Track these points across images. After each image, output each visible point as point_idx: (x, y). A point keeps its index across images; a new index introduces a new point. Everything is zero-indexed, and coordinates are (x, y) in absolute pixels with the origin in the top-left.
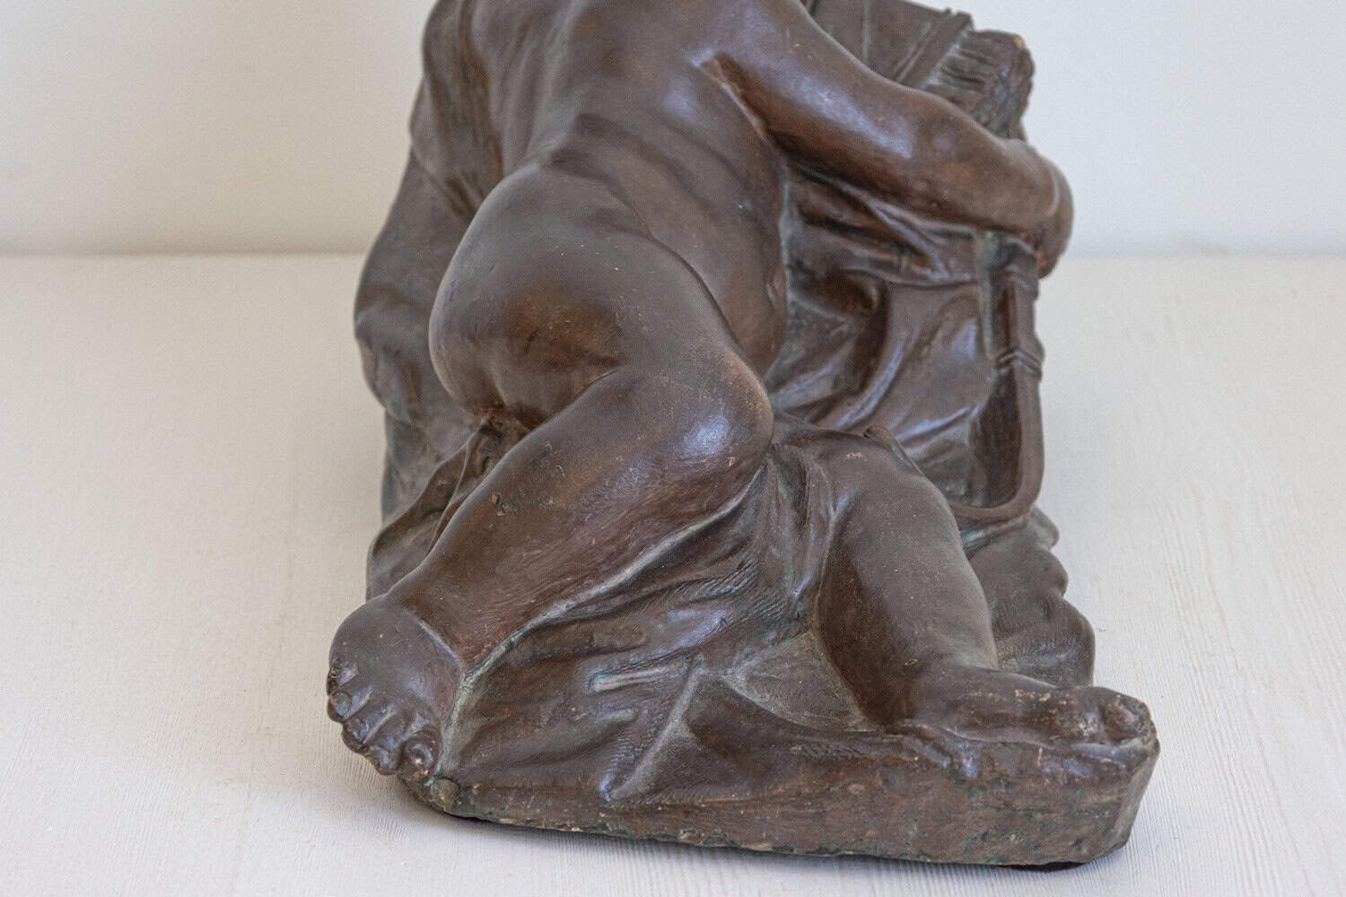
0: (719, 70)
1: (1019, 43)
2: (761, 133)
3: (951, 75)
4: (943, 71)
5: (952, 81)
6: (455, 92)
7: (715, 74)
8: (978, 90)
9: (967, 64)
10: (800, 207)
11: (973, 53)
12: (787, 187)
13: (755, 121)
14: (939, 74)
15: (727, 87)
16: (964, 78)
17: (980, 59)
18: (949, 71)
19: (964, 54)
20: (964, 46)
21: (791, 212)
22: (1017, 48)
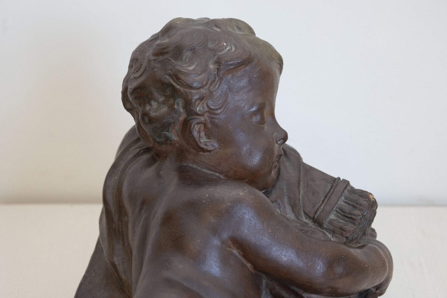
1: (371, 197)
2: (251, 270)
3: (340, 213)
4: (337, 212)
5: (341, 216)
6: (116, 217)
7: (230, 247)
8: (354, 224)
9: (347, 208)
10: (271, 291)
11: (350, 202)
12: (264, 282)
13: (249, 265)
14: (335, 212)
15: (235, 252)
16: (347, 217)
17: (353, 206)
18: (339, 211)
19: (346, 202)
20: (346, 198)
21: (266, 292)
22: (370, 200)
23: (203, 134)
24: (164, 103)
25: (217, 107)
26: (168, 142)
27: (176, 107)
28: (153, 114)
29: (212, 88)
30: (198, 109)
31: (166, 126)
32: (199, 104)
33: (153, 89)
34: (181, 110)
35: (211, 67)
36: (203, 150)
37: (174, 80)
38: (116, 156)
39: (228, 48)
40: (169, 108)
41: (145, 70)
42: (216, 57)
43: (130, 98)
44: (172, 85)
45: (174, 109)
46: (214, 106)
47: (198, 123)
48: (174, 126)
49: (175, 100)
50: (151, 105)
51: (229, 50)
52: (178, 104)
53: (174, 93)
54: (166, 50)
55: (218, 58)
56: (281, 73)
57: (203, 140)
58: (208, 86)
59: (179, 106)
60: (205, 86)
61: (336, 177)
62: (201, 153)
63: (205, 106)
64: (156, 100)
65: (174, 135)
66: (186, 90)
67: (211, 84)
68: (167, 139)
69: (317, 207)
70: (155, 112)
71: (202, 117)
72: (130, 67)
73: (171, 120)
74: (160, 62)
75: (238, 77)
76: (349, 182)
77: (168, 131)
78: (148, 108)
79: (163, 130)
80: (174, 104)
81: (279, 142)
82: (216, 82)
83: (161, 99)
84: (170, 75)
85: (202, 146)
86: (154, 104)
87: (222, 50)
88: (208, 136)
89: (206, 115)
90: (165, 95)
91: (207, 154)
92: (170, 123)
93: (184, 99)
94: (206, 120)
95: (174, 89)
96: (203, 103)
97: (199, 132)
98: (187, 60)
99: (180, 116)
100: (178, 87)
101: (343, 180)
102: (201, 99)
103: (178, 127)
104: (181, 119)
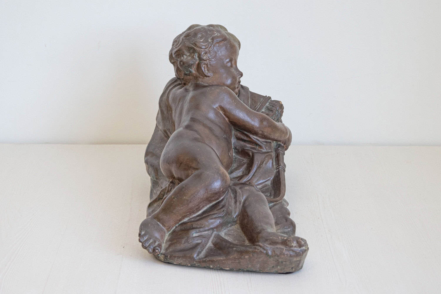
0: (219, 109)
2: (228, 121)
4: (265, 109)
5: (267, 110)
8: (273, 112)
9: (270, 107)
10: (236, 136)
11: (271, 105)
12: (233, 132)
13: (227, 119)
14: (264, 109)
15: (221, 112)
16: (269, 110)
17: (273, 106)
18: (266, 108)
19: (269, 105)
20: (269, 103)
21: (234, 137)
22: (280, 104)
23: (206, 69)
24: (189, 56)
25: (212, 58)
26: (191, 74)
27: (195, 57)
28: (184, 60)
29: (210, 49)
30: (204, 58)
31: (190, 66)
32: (205, 55)
33: (184, 50)
34: (197, 58)
35: (210, 41)
36: (206, 76)
37: (194, 46)
38: (164, 90)
39: (216, 34)
40: (192, 57)
41: (180, 44)
42: (212, 37)
43: (174, 56)
44: (193, 48)
45: (194, 58)
46: (211, 57)
47: (204, 64)
48: (194, 66)
49: (194, 54)
50: (183, 57)
51: (217, 35)
52: (195, 56)
53: (194, 51)
54: (189, 35)
55: (213, 37)
56: (239, 49)
57: (206, 72)
58: (208, 48)
59: (196, 56)
60: (207, 48)
61: (265, 96)
62: (205, 78)
63: (207, 57)
64: (186, 55)
65: (193, 70)
66: (199, 49)
67: (210, 48)
68: (190, 72)
69: (256, 107)
70: (186, 60)
71: (206, 62)
72: (173, 45)
73: (193, 63)
74: (187, 39)
75: (221, 46)
76: (270, 97)
77: (191, 68)
78: (182, 58)
79: (189, 68)
80: (194, 56)
81: (239, 76)
82: (212, 47)
83: (188, 54)
84: (192, 44)
85: (206, 74)
86: (185, 57)
87: (214, 35)
88: (208, 70)
89: (208, 61)
90: (190, 53)
91: (208, 78)
92: (192, 64)
93: (198, 53)
94: (207, 63)
95: (194, 49)
96: (206, 56)
97: (204, 68)
98: (199, 38)
99: (196, 61)
100: (196, 48)
101: (268, 97)
102: (206, 53)
103: (195, 67)
104: (197, 63)
